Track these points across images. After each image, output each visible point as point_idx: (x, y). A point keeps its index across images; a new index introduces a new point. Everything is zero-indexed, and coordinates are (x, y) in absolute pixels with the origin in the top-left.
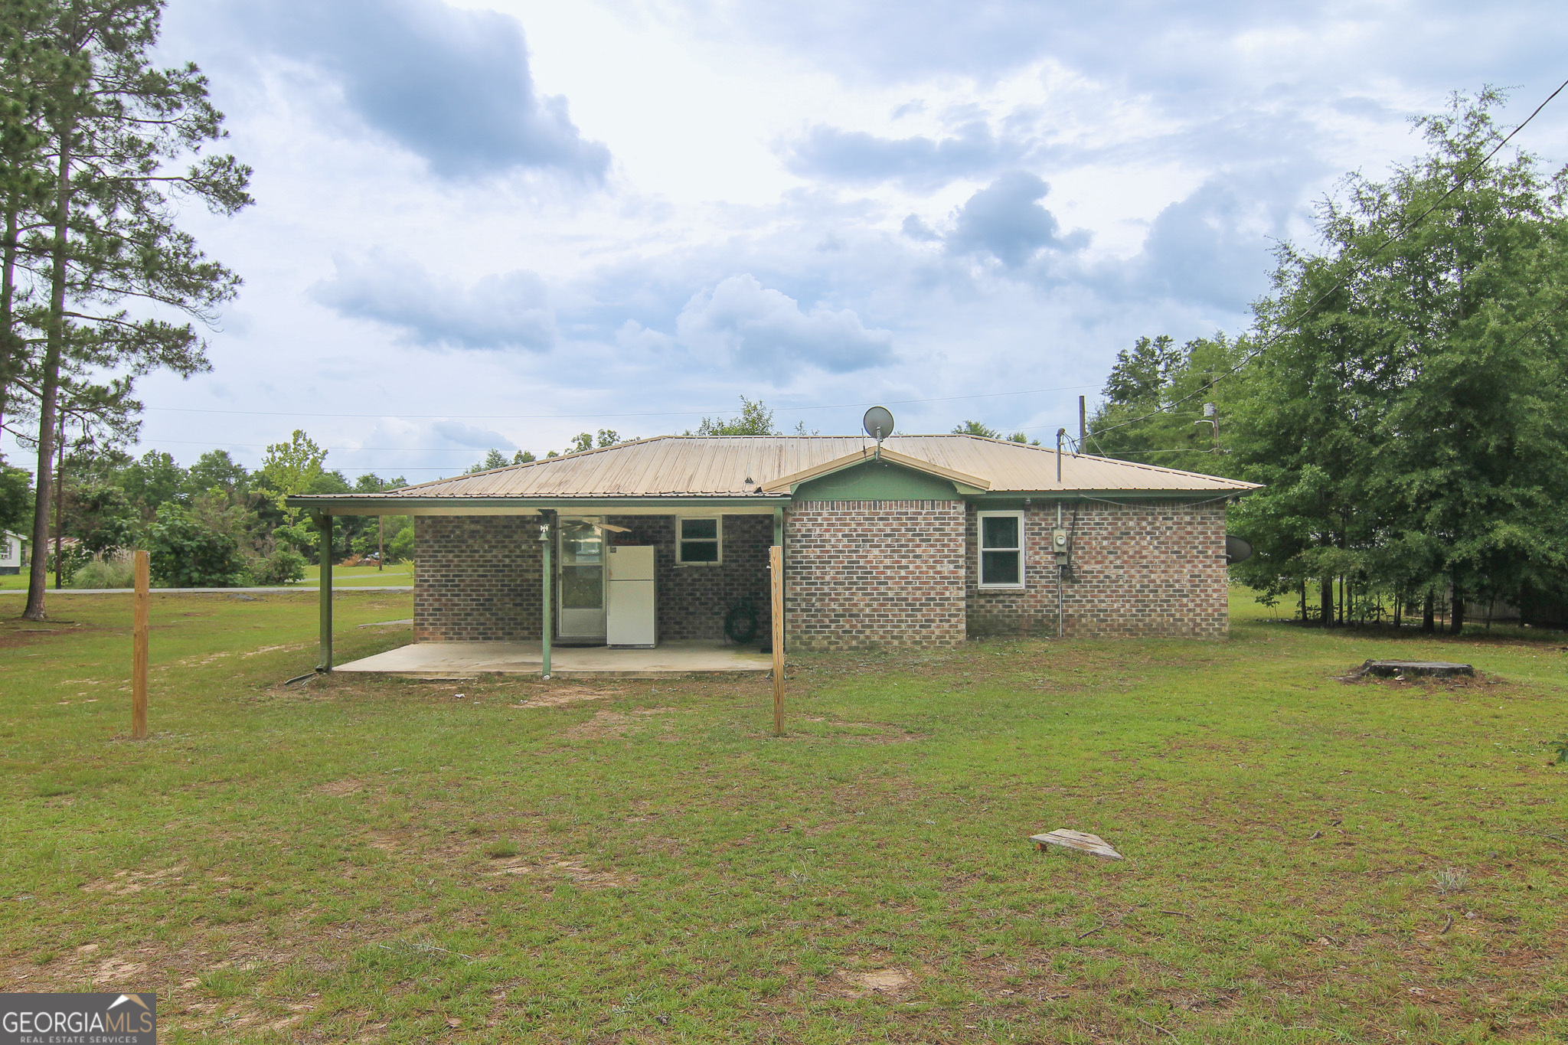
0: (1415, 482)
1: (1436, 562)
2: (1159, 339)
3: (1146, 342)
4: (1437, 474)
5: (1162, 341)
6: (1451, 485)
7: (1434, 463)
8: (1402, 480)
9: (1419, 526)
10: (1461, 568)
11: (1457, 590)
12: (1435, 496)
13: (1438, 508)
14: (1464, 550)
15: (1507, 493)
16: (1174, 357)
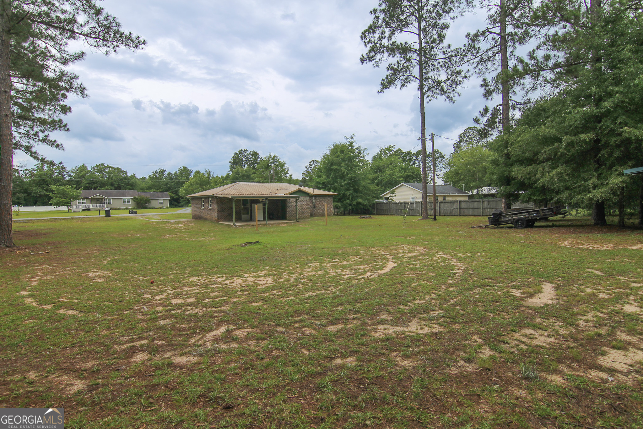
3: (241, 150)
5: (245, 150)
15: (358, 194)
16: (248, 155)
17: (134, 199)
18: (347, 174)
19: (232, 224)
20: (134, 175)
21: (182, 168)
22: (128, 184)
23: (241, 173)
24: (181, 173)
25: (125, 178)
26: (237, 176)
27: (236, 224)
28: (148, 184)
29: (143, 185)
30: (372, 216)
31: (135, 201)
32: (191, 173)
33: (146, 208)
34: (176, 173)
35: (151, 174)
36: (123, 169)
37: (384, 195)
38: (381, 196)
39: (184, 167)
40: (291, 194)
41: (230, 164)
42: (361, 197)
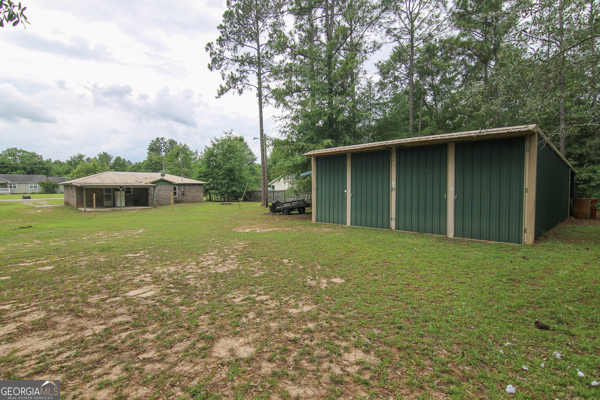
0: (224, 182)
1: (226, 192)
2: (162, 138)
3: (158, 138)
4: (226, 181)
5: (162, 139)
6: (228, 182)
7: (226, 179)
8: (222, 181)
9: (224, 188)
10: (228, 193)
11: (228, 196)
12: (226, 183)
13: (226, 185)
14: (229, 191)
15: (234, 183)
16: (165, 143)
17: (42, 184)
18: (224, 164)
19: (83, 209)
20: (50, 159)
21: (102, 153)
22: (43, 169)
23: (154, 160)
24: (100, 158)
25: (40, 163)
26: (150, 163)
27: (87, 210)
28: (66, 169)
29: (60, 170)
30: (232, 203)
31: (42, 186)
32: (112, 158)
33: (54, 192)
34: (96, 158)
35: (69, 159)
36: (38, 154)
37: (271, 184)
38: (269, 184)
39: (104, 153)
40: (152, 183)
41: (148, 151)
42: (236, 186)
